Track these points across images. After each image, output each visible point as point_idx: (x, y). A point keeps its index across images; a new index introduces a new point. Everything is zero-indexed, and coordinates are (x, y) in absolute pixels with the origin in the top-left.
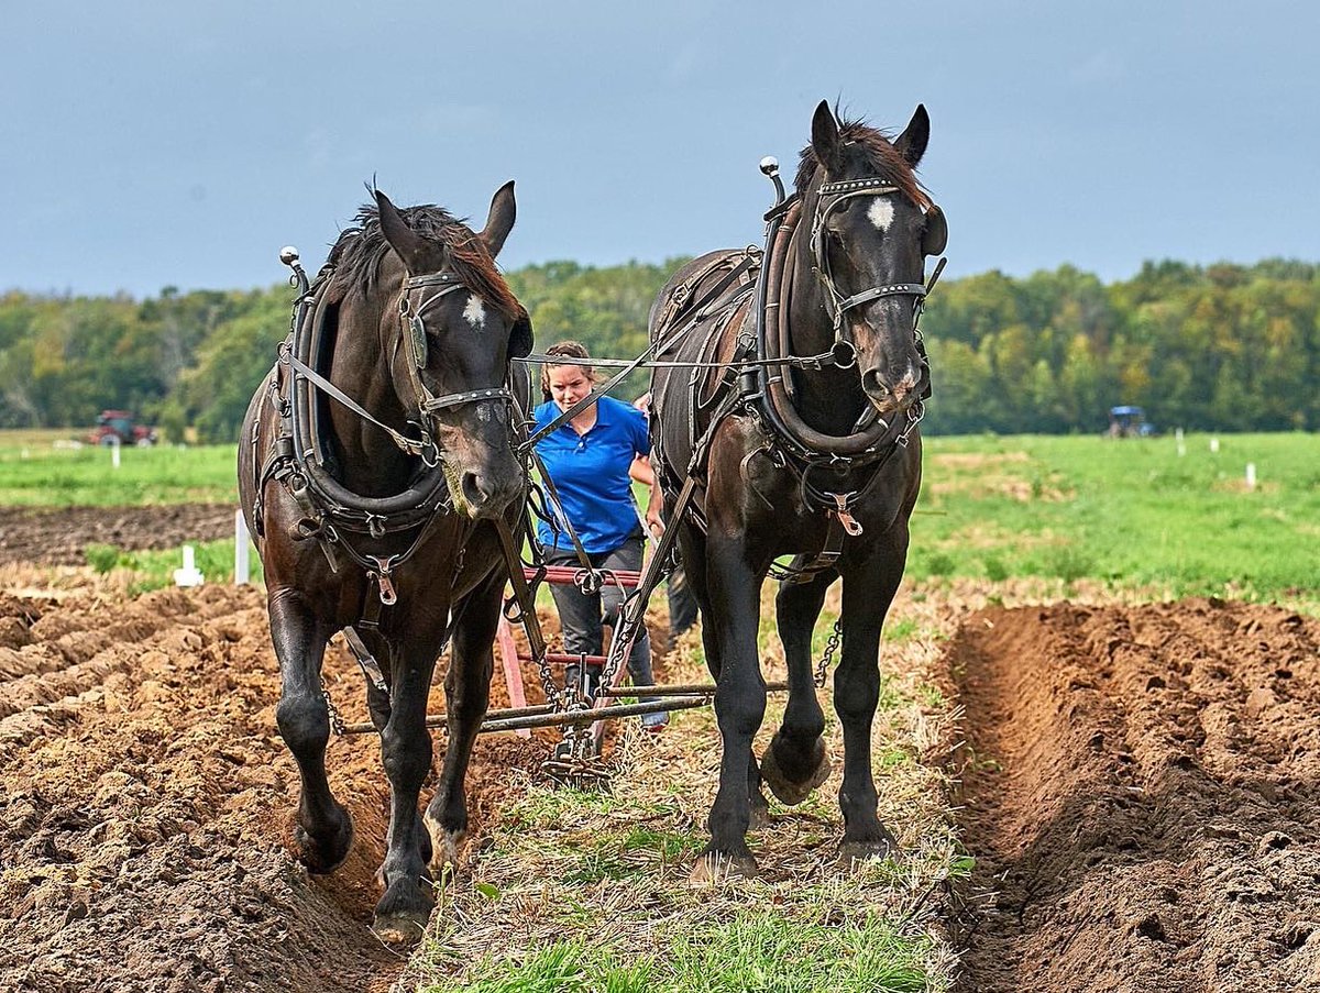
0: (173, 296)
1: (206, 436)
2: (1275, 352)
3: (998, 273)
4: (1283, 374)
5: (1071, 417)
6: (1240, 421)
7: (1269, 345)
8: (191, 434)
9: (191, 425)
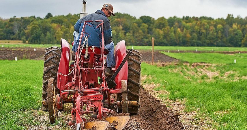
0: (15, 18)
1: (30, 42)
2: (211, 32)
3: (164, 17)
4: (212, 36)
5: (177, 43)
6: (205, 44)
7: (210, 31)
8: (27, 42)
9: (27, 40)
